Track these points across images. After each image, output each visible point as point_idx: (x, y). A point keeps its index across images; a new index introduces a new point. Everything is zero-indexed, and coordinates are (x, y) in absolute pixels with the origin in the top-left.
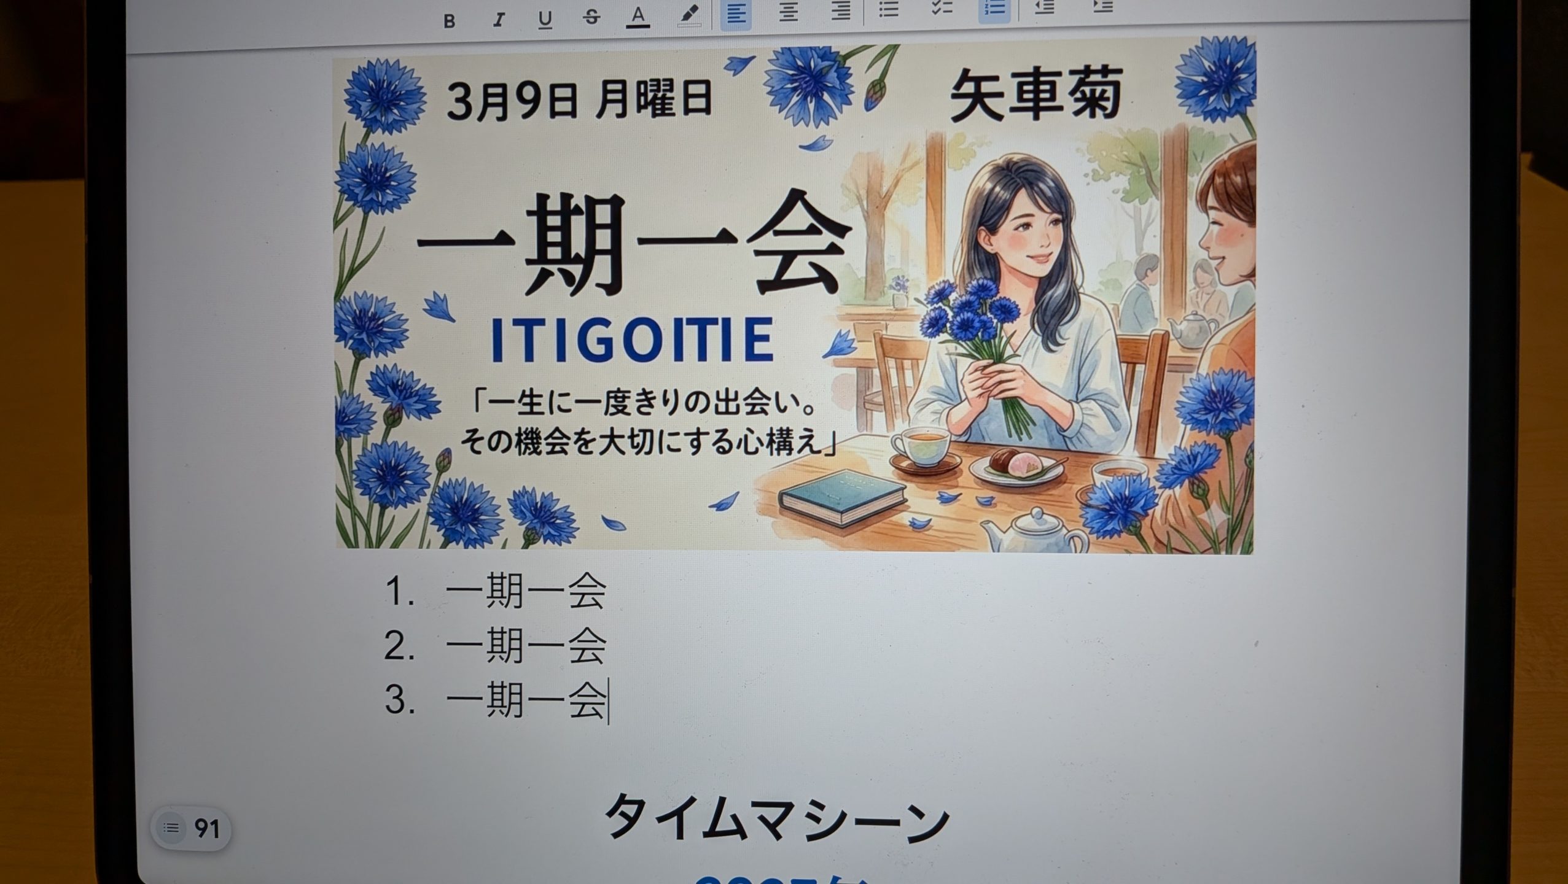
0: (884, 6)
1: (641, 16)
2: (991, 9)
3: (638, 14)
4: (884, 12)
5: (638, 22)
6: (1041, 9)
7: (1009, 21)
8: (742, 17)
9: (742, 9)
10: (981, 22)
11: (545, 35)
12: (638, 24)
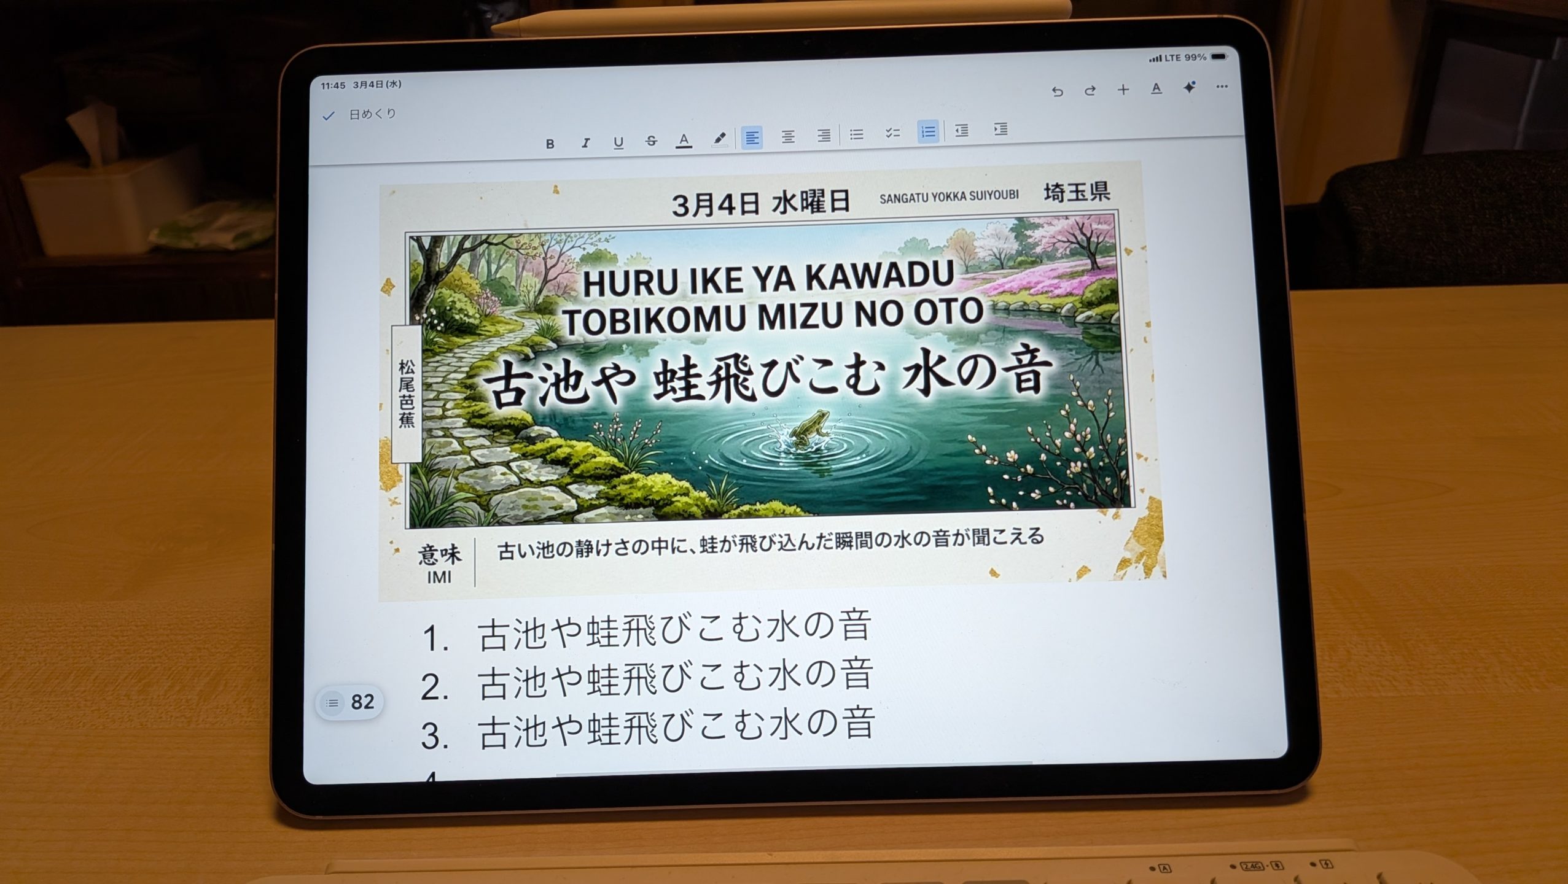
0: (853, 132)
1: (686, 140)
2: (925, 134)
3: (684, 139)
4: (853, 137)
5: (684, 144)
6: (960, 134)
7: (938, 141)
8: (756, 141)
9: (756, 135)
10: (919, 142)
11: (619, 153)
12: (684, 145)
